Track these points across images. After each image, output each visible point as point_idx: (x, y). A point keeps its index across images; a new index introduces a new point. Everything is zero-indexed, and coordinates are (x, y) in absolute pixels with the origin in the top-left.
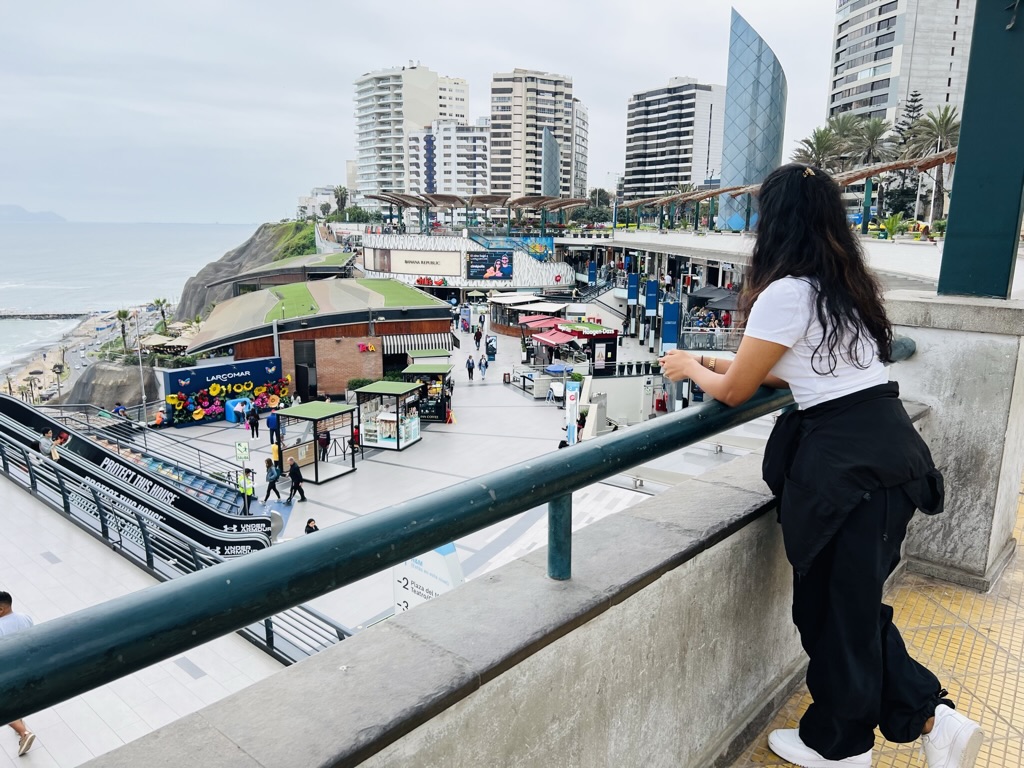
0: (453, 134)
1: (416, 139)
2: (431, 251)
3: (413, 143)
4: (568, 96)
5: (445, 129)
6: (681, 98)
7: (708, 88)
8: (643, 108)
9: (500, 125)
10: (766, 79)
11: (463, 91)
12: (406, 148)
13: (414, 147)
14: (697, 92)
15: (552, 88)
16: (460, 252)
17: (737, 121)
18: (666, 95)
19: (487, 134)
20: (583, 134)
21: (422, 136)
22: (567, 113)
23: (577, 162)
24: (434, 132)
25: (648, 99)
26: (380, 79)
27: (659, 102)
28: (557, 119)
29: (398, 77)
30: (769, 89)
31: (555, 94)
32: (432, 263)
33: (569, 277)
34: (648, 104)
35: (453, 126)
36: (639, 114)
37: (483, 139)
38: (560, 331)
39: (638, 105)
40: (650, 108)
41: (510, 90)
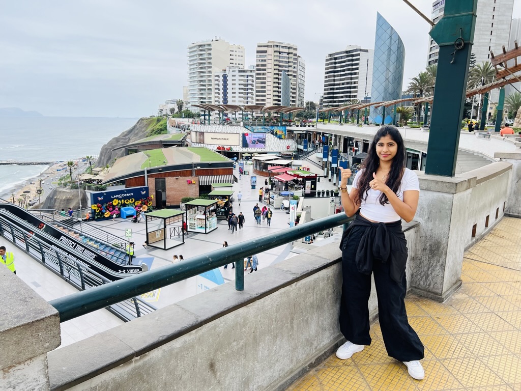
0: (237, 73)
1: (218, 76)
2: (224, 133)
3: (217, 78)
4: (295, 55)
5: (233, 71)
6: (353, 56)
7: (366, 51)
8: (333, 61)
9: (261, 69)
10: (394, 48)
11: (242, 52)
12: (213, 81)
13: (217, 80)
14: (361, 53)
15: (287, 50)
16: (239, 133)
17: (379, 69)
18: (345, 54)
19: (254, 74)
20: (303, 74)
21: (221, 74)
22: (294, 63)
23: (299, 88)
24: (227, 72)
25: (336, 56)
26: (200, 46)
27: (341, 58)
28: (289, 66)
29: (209, 45)
30: (396, 53)
31: (288, 54)
32: (225, 139)
33: (294, 147)
34: (336, 59)
35: (237, 69)
36: (331, 64)
37: (252, 76)
38: (288, 174)
39: (331, 59)
40: (337, 61)
41: (266, 52)
